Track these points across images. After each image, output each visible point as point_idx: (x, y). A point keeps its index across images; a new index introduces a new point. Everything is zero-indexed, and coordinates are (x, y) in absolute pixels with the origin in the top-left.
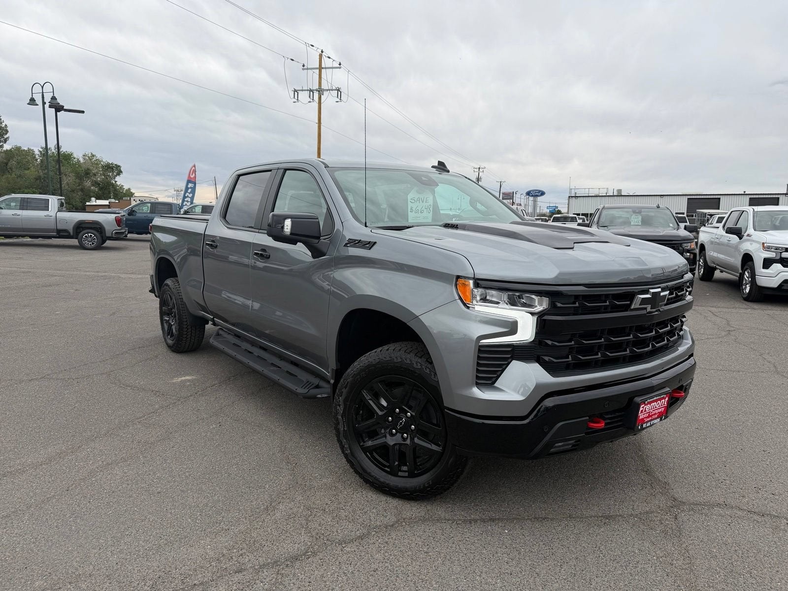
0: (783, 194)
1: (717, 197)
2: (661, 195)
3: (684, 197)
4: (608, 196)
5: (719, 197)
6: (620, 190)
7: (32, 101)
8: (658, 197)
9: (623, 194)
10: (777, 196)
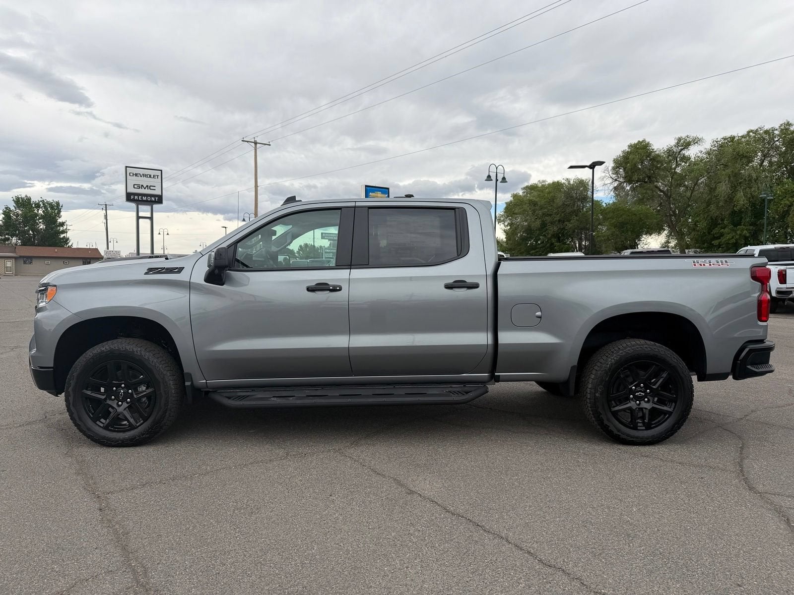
7: (489, 178)
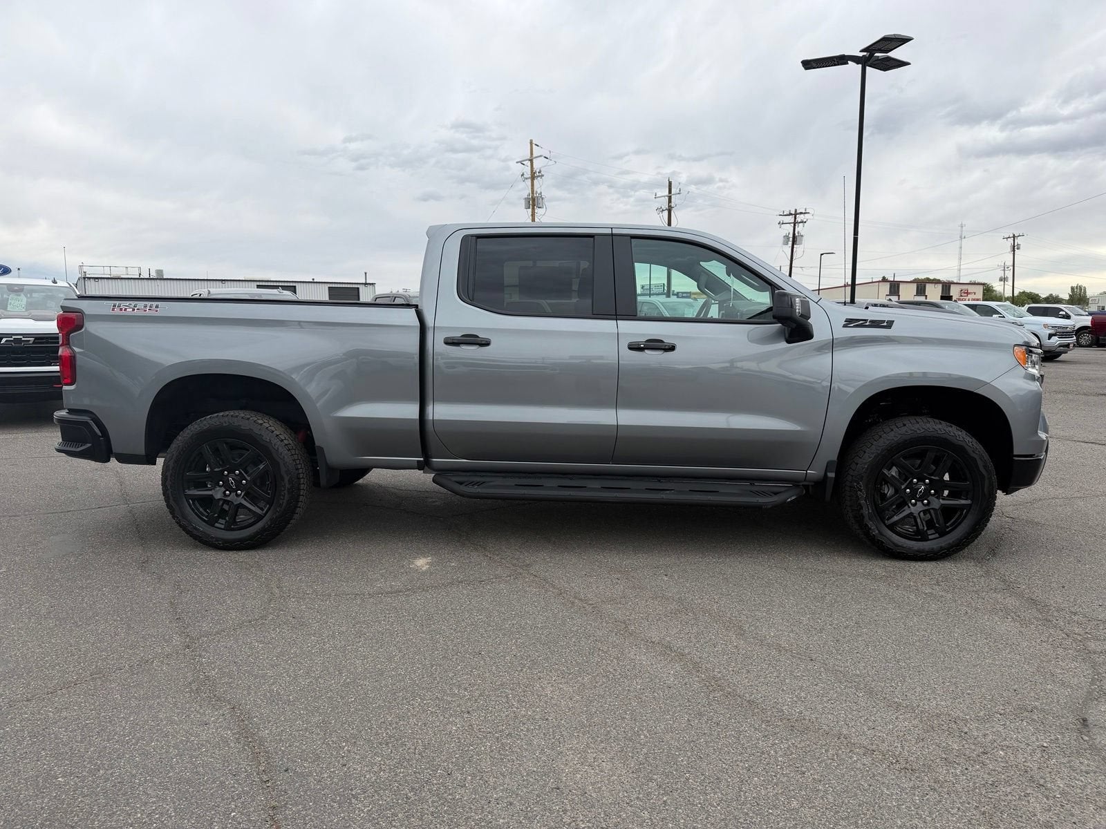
0: (362, 284)
1: (291, 284)
2: (222, 280)
3: (252, 283)
4: (142, 279)
5: (294, 284)
6: (161, 271)
8: (217, 282)
9: (165, 277)
10: (356, 286)
